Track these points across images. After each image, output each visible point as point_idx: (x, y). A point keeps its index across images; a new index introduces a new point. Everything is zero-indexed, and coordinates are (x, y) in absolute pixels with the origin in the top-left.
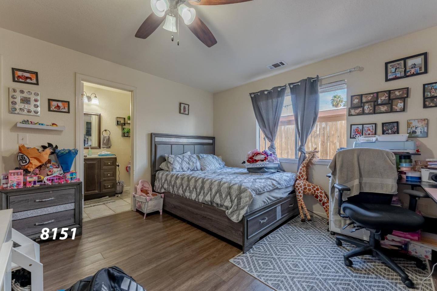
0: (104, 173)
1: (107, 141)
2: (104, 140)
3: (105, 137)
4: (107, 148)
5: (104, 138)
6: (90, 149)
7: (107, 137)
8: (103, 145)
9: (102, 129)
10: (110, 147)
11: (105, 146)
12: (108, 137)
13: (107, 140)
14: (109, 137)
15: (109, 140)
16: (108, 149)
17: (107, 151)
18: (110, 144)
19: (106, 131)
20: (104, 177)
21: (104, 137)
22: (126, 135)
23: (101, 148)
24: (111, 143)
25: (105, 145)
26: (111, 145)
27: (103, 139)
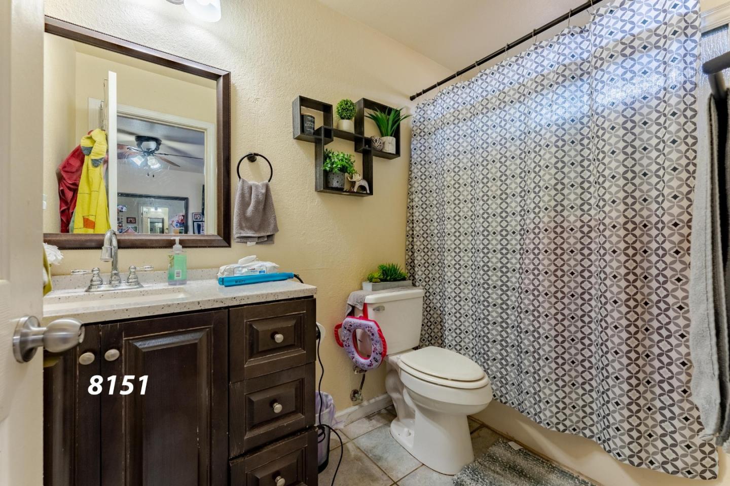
0: (251, 402)
1: (261, 207)
2: (244, 204)
3: (251, 188)
4: (260, 240)
5: (247, 195)
6: (177, 246)
7: (257, 187)
8: (241, 227)
9: (238, 152)
10: (270, 237)
11: (250, 234)
12: (264, 191)
13: (258, 202)
14: (267, 188)
15: (266, 202)
16: (263, 248)
17: (261, 258)
18: (272, 221)
19: (252, 158)
20: (253, 427)
21: (246, 191)
22: (335, 184)
23: (233, 243)
24: (275, 219)
25: (251, 228)
26: (276, 229)
27: (243, 195)
